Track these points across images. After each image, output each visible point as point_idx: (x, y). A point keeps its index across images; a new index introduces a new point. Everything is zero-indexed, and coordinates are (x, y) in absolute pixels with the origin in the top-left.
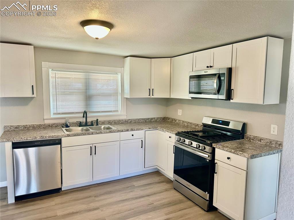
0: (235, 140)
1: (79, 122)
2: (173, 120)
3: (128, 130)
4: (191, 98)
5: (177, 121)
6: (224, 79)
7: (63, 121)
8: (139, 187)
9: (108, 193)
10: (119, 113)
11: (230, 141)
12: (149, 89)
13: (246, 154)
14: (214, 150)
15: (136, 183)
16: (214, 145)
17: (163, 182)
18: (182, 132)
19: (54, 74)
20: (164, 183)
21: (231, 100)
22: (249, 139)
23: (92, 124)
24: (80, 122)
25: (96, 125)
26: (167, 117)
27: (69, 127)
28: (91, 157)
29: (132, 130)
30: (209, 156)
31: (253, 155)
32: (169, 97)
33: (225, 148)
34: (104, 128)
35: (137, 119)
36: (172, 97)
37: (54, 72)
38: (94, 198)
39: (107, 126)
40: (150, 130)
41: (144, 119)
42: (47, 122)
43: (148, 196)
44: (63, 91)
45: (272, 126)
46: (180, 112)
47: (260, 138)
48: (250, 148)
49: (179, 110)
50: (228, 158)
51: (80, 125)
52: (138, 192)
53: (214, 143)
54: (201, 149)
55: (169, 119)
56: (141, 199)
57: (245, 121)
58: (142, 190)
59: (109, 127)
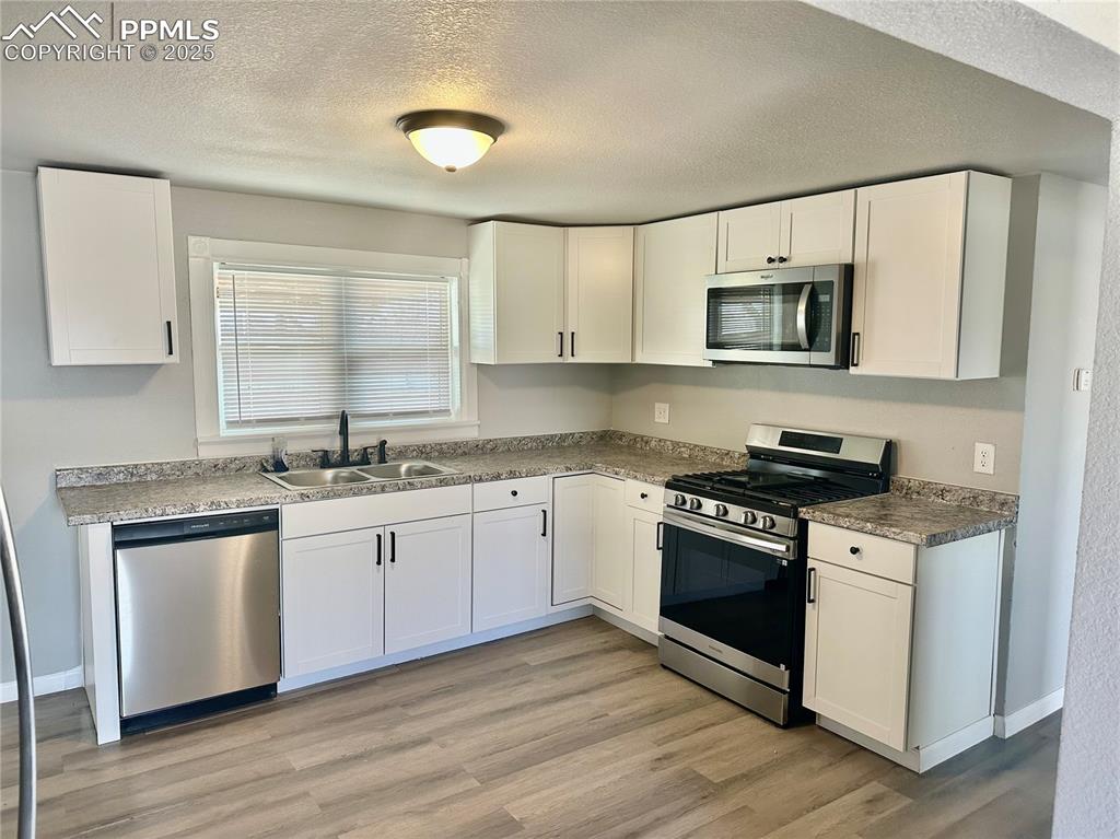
0: (863, 495)
1: (320, 454)
2: (635, 438)
3: (498, 477)
4: (710, 364)
5: (653, 444)
6: (828, 300)
7: (265, 450)
8: (543, 666)
9: (446, 692)
10: (453, 418)
11: (847, 498)
12: (561, 334)
13: (912, 534)
14: (803, 526)
15: (534, 657)
16: (804, 512)
17: (619, 648)
18: (687, 476)
19: (228, 279)
20: (627, 653)
21: (852, 368)
22: (906, 492)
23: (364, 459)
24: (326, 452)
25: (380, 463)
26: (615, 432)
27: (287, 470)
28: (378, 571)
29: (512, 475)
30: (788, 549)
31: (934, 535)
32: (630, 361)
33: (841, 521)
34: (409, 472)
35: (515, 439)
36: (638, 360)
37: (228, 274)
38: (399, 710)
39: (419, 464)
40: (570, 473)
41: (538, 438)
42: (208, 454)
43: (583, 692)
44: (259, 340)
45: (980, 447)
46: (662, 414)
47: (942, 486)
48: (916, 516)
49: (657, 405)
50: (854, 551)
51: (325, 461)
52: (548, 685)
53: (804, 506)
54: (761, 527)
55: (622, 437)
56: (564, 704)
57: (892, 434)
58: (556, 676)
59: (426, 467)
